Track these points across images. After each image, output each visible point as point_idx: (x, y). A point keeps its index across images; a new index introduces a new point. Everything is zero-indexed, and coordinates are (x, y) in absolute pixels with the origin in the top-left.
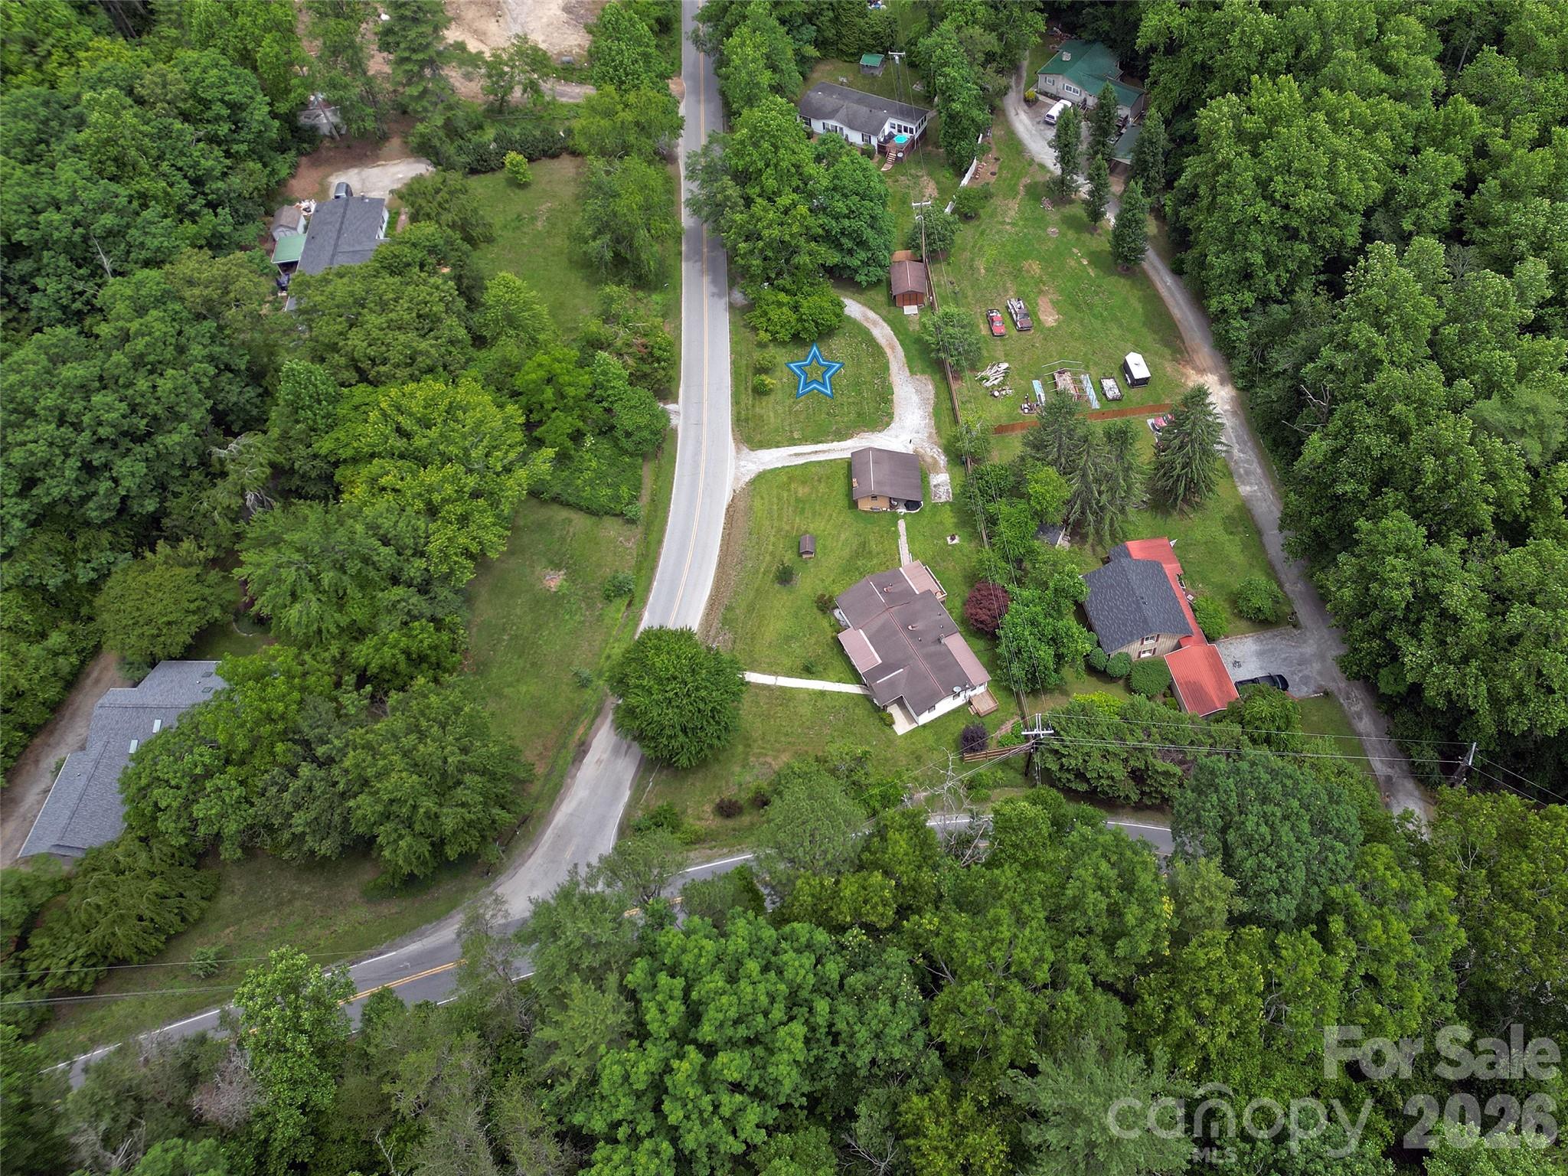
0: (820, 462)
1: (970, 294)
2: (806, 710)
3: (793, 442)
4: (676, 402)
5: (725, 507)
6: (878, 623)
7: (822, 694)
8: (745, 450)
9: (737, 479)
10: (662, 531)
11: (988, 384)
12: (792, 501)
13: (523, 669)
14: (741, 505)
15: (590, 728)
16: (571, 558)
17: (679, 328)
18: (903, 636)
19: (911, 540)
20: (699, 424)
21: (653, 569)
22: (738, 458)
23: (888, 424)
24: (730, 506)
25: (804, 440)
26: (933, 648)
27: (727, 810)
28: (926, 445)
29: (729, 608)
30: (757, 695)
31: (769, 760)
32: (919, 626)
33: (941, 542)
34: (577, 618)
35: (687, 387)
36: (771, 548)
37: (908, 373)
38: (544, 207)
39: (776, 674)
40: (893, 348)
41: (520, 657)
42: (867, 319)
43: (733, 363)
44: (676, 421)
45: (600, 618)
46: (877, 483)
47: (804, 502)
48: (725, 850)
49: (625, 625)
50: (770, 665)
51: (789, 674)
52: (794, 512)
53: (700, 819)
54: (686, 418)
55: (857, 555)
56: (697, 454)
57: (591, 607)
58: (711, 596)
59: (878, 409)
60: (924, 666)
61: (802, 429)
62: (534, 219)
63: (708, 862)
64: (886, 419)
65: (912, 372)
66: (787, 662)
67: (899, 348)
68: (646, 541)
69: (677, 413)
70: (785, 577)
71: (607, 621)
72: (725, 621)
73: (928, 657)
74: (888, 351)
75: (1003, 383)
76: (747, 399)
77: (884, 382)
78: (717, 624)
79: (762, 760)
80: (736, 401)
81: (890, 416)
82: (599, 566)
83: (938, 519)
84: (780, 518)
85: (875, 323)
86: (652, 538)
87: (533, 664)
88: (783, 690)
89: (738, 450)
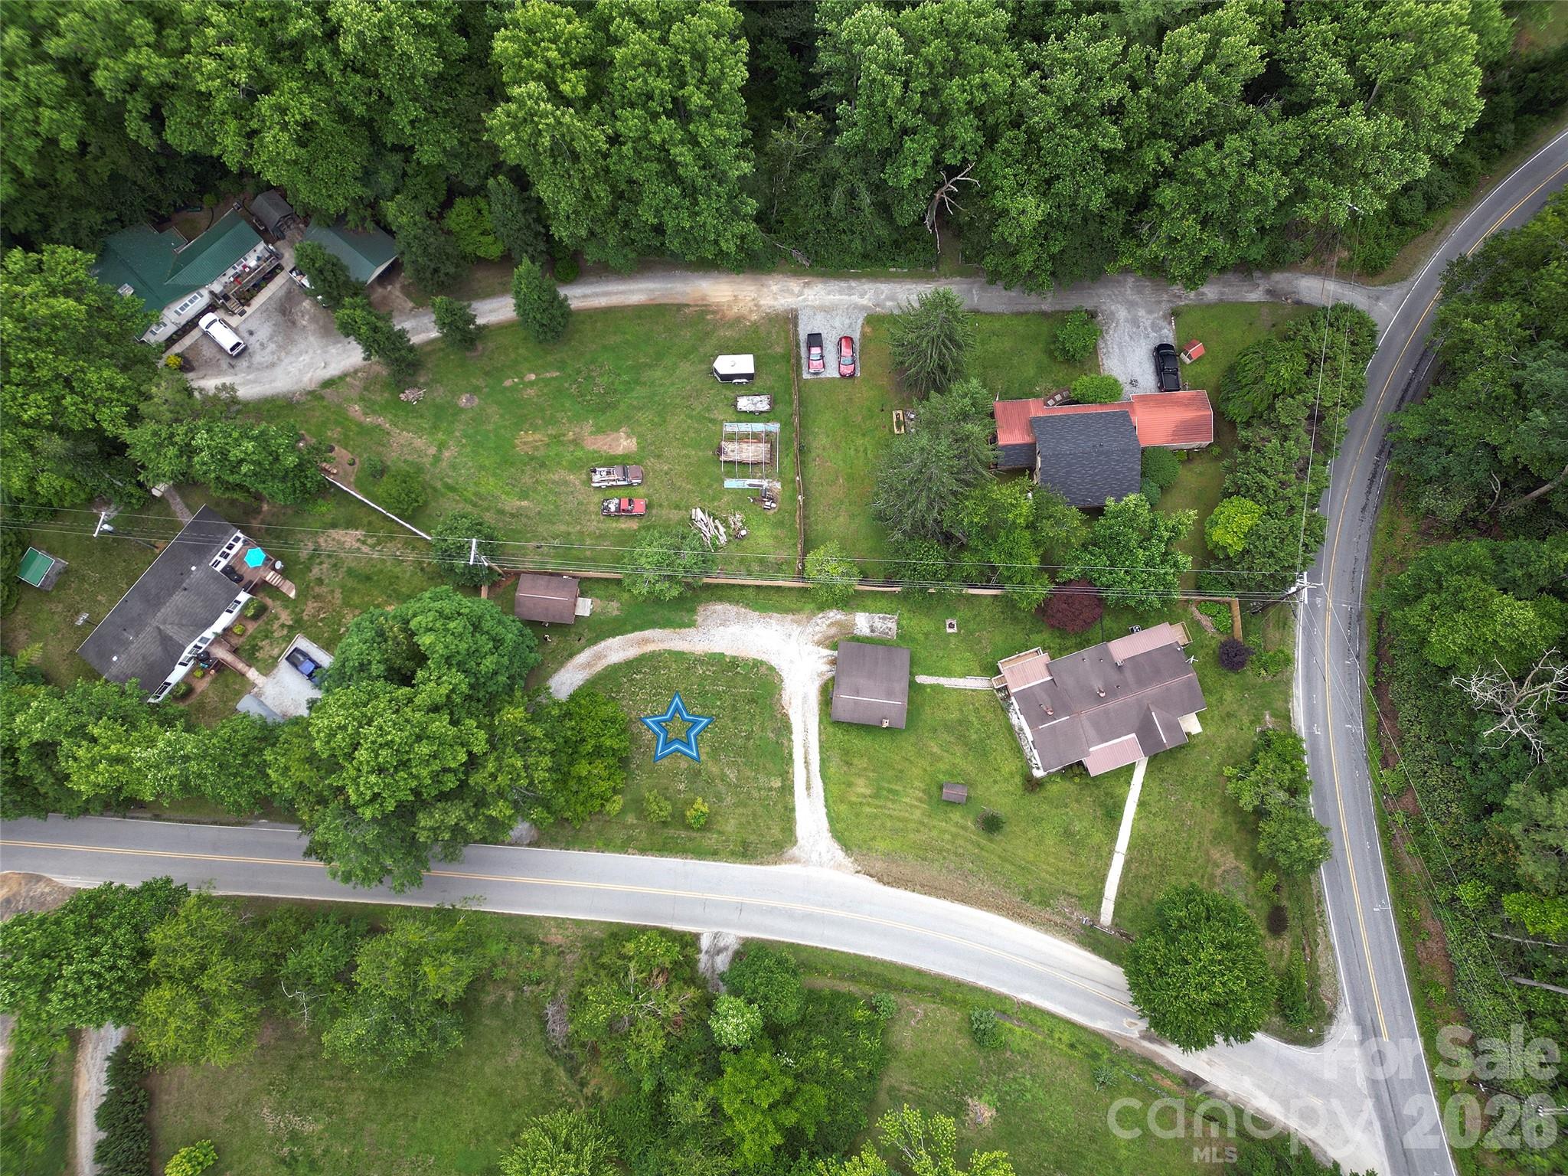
0: (822, 760)
1: (563, 528)
2: (1160, 826)
3: (787, 789)
4: (697, 937)
5: (880, 887)
6: (1091, 732)
7: (1142, 804)
8: (794, 851)
9: (838, 867)
10: (903, 969)
11: (723, 539)
12: (877, 802)
13: (1099, 1153)
14: (879, 866)
15: (1166, 1072)
16: (947, 1088)
17: (560, 923)
18: (1112, 705)
19: (949, 674)
20: (741, 908)
21: (959, 985)
22: (807, 863)
23: (771, 669)
24: (880, 880)
25: (786, 776)
26: (1129, 674)
27: (1277, 922)
28: (809, 630)
29: (1027, 896)
30: (1136, 877)
31: (1219, 872)
32: (1097, 685)
33: (953, 640)
34: (1028, 1083)
35: (673, 918)
36: (947, 837)
37: (692, 630)
38: (270, 1121)
39: (1111, 852)
40: (646, 641)
41: (1084, 1158)
42: (589, 665)
43: (643, 851)
44: (732, 938)
45: (1025, 1055)
46: (889, 695)
47: (879, 789)
48: (1320, 930)
49: (1032, 1023)
50: (1099, 857)
51: (1113, 838)
52: (894, 801)
53: (1281, 954)
54: (727, 924)
55: (963, 739)
56: (790, 915)
57: (1012, 1066)
58: (1007, 916)
59: (746, 678)
60: (1153, 690)
61: (768, 775)
62: (295, 1137)
63: (1333, 949)
64: (763, 670)
65: (691, 624)
66: (1097, 837)
67: (648, 633)
68: (899, 988)
69: (716, 936)
70: (991, 824)
71: (1026, 1045)
72: (1044, 902)
73: (1142, 683)
74: (649, 648)
75: (725, 522)
76: (712, 840)
77: (702, 662)
78: (1046, 914)
79: (1218, 880)
80: (714, 854)
81: (757, 664)
82: (956, 1053)
83: (921, 637)
84: (905, 820)
85: (599, 657)
86: (909, 979)
87: (1092, 1140)
88: (1131, 847)
89: (794, 860)
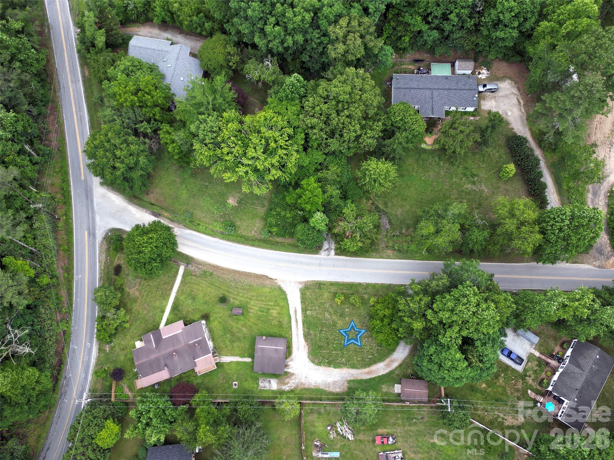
0: (290, 322)
1: (413, 428)
2: (157, 304)
3: (304, 310)
4: (336, 254)
5: (267, 275)
6: (181, 338)
7: (163, 312)
8: (300, 286)
9: (283, 281)
10: (259, 246)
11: (338, 425)
12: (268, 307)
13: (193, 191)
14: (267, 282)
15: (166, 218)
16: (244, 208)
17: (389, 257)
18: (171, 349)
19: (238, 363)
20: (320, 265)
21: (238, 242)
22: (296, 282)
23: (313, 362)
24: (267, 277)
25: (305, 316)
26: (163, 363)
27: (118, 270)
28: (297, 381)
29: (211, 274)
30: (169, 284)
31: (137, 287)
32: (176, 358)
33: (235, 378)
34: (215, 211)
35: (345, 260)
36: (241, 295)
37: (349, 379)
38: (483, 187)
39: (178, 292)
40: (368, 373)
41: (198, 189)
42: (392, 361)
43: (360, 284)
44: (323, 254)
45: (216, 221)
46: (263, 349)
47: (267, 312)
48: (102, 268)
49: (212, 231)
50: (182, 290)
51: (176, 299)
52: (261, 307)
53: (118, 259)
54: (325, 259)
55: (233, 334)
56: (301, 263)
57: (221, 217)
58: (219, 267)
59: (324, 357)
60: (153, 356)
61: (312, 316)
62: (474, 183)
63: (99, 261)
64: (317, 361)
65: (349, 382)
66: (182, 298)
67: (368, 377)
68: (260, 240)
69: (329, 255)
70: (223, 300)
71: (215, 224)
72: (205, 272)
73: (158, 359)
74: (367, 370)
75: (338, 434)
76: (333, 289)
77: (343, 364)
78: (204, 268)
79: (138, 284)
80: (332, 284)
81: (319, 364)
82: (241, 220)
83: (249, 379)
84: (256, 300)
85: (388, 365)
86: (257, 243)
87: (194, 195)
88: (169, 295)
89: (300, 283)
